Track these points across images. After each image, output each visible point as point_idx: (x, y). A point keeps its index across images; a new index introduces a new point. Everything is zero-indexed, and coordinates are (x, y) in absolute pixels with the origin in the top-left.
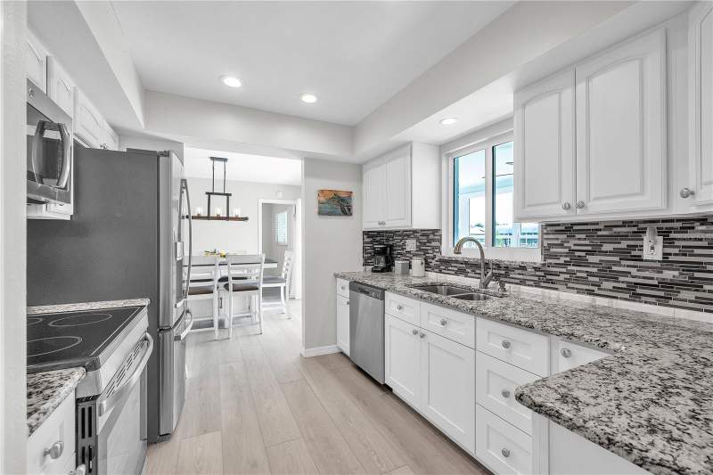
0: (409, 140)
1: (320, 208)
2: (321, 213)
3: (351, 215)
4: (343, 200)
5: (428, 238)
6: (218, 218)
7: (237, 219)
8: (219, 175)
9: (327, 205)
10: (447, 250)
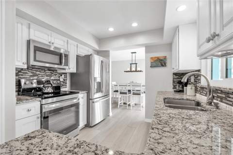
0: (177, 25)
1: (151, 64)
2: (151, 67)
3: (166, 66)
4: (161, 60)
5: (197, 75)
6: (133, 71)
7: (139, 71)
8: (134, 59)
9: (154, 63)
10: (203, 83)
